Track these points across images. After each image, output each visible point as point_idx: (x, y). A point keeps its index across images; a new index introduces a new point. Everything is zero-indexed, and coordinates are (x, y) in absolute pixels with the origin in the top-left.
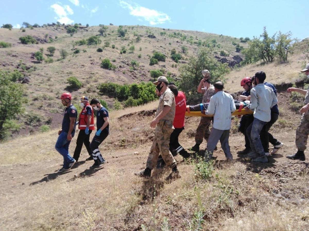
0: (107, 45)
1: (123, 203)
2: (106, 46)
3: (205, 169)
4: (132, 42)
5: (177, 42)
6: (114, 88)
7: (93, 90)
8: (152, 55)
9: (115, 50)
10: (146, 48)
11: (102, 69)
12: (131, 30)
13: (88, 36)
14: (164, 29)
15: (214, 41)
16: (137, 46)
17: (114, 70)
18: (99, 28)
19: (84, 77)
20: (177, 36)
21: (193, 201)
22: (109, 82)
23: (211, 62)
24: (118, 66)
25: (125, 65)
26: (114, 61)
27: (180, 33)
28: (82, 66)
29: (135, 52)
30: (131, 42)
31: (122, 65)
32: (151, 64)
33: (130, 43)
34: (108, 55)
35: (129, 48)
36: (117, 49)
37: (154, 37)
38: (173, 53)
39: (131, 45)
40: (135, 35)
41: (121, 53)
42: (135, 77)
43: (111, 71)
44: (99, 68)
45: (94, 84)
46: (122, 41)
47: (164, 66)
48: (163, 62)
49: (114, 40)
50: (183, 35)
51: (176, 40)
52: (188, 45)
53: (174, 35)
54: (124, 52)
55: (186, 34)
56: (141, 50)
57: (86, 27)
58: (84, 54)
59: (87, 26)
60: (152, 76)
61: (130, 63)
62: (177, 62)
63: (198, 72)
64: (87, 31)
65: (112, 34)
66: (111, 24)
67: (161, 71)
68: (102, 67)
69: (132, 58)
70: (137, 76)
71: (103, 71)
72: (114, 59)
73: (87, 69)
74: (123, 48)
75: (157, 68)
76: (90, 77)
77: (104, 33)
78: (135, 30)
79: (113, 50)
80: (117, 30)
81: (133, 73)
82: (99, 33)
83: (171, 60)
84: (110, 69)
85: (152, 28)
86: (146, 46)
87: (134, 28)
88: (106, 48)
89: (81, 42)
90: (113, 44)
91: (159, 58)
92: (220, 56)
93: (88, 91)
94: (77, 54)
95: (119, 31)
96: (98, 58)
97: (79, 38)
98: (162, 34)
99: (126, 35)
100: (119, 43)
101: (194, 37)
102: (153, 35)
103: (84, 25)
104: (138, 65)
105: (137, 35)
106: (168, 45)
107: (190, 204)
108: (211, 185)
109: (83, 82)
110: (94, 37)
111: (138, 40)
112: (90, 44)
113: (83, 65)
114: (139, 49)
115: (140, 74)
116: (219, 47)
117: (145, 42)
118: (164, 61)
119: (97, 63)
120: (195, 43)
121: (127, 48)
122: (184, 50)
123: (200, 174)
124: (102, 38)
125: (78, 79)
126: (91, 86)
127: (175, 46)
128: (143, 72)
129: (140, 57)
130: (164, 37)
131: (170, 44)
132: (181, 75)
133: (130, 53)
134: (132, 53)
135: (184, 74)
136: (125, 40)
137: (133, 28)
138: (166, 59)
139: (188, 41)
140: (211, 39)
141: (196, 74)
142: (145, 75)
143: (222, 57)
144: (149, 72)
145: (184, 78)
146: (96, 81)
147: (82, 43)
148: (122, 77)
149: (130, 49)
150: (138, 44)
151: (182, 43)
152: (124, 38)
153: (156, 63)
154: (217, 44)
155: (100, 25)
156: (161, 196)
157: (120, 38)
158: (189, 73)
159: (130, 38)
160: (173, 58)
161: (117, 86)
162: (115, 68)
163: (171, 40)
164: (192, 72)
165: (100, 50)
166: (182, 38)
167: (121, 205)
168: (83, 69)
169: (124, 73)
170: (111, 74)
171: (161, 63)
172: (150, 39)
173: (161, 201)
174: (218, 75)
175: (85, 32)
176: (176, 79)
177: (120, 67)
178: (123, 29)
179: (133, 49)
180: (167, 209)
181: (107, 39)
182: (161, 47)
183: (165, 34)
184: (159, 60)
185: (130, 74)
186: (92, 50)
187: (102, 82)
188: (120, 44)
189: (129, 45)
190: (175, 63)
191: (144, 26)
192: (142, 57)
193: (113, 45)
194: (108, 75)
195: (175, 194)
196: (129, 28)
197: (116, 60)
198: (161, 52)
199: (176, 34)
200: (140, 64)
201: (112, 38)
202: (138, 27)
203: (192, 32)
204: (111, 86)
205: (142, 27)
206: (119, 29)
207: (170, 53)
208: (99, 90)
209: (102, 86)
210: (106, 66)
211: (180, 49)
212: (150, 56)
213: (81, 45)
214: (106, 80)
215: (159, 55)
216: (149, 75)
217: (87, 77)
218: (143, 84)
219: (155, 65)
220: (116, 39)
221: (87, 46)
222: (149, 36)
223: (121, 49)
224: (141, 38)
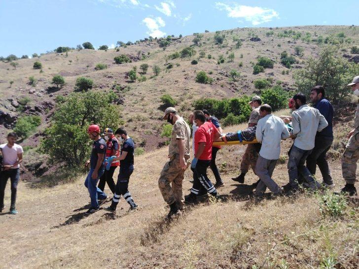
0: (202, 55)
1: (228, 238)
2: (201, 57)
4: (231, 49)
5: (289, 42)
6: (211, 104)
7: (188, 107)
8: (256, 62)
9: (212, 60)
10: (249, 54)
11: (197, 84)
12: (229, 35)
13: (181, 48)
14: (271, 29)
15: (342, 36)
16: (237, 53)
17: (211, 84)
18: (193, 38)
19: (177, 94)
20: (289, 35)
21: (318, 244)
22: (205, 98)
24: (216, 79)
25: (224, 77)
26: (211, 73)
27: (293, 30)
28: (176, 81)
29: (235, 60)
31: (220, 76)
32: (256, 73)
33: (229, 50)
34: (204, 66)
36: (214, 59)
37: (259, 40)
38: (284, 56)
39: (230, 53)
40: (235, 40)
41: (219, 63)
42: (236, 89)
43: (207, 85)
44: (194, 83)
45: (189, 101)
46: (219, 49)
47: (272, 74)
48: (271, 69)
49: (210, 48)
50: (296, 32)
51: (287, 39)
52: (304, 45)
53: (284, 34)
54: (222, 62)
55: (300, 31)
56: (242, 57)
57: (179, 39)
58: (178, 68)
59: (181, 36)
60: (256, 87)
61: (229, 73)
62: (288, 67)
63: (319, 78)
64: (180, 42)
65: (207, 42)
66: (206, 31)
67: (267, 80)
68: (197, 81)
69: (232, 67)
70: (237, 88)
71: (198, 86)
72: (211, 70)
73: (181, 85)
74: (221, 57)
75: (262, 77)
76: (185, 94)
77: (199, 43)
78: (234, 35)
79: (209, 60)
80: (213, 36)
81: (233, 85)
82: (193, 43)
83: (281, 65)
84: (206, 83)
85: (256, 29)
86: (248, 52)
87: (233, 32)
88: (201, 59)
89: (174, 55)
90: (209, 53)
91: (265, 64)
92: (350, 55)
93: (182, 110)
94: (170, 70)
95: (215, 38)
96: (193, 72)
97: (171, 51)
98: (268, 34)
99: (224, 41)
100: (215, 52)
101: (312, 33)
102: (257, 37)
103: (177, 36)
104: (238, 76)
105: (237, 40)
106: (276, 47)
107: (314, 247)
109: (177, 100)
110: (188, 48)
111: (238, 46)
112: (184, 57)
113: (176, 80)
114: (240, 56)
115: (242, 86)
116: (349, 43)
117: (247, 47)
118: (272, 67)
119: (192, 77)
120: (313, 41)
121: (226, 57)
122: (298, 52)
123: (328, 210)
124: (196, 49)
125: (172, 97)
126: (186, 103)
127: (285, 47)
128: (245, 84)
129: (241, 66)
130: (272, 38)
131: (279, 46)
132: (296, 83)
133: (229, 62)
134: (232, 61)
135: (300, 81)
136: (223, 47)
137: (232, 32)
138: (275, 65)
139: (303, 40)
140: (337, 33)
141: (317, 80)
142: (248, 87)
143: (354, 55)
144: (252, 82)
145: (300, 86)
146: (190, 98)
147: (175, 57)
148: (221, 91)
149: (229, 57)
150: (238, 50)
151: (295, 43)
152: (222, 45)
153: (262, 71)
154: (346, 39)
155: (195, 34)
156: (275, 234)
157: (217, 45)
158: (307, 80)
159: (229, 45)
160: (284, 63)
161: (215, 102)
162: (211, 81)
163: (280, 41)
164: (311, 78)
165: (194, 63)
166: (295, 36)
167: (226, 240)
168: (177, 85)
169: (222, 86)
170: (208, 88)
171: (268, 71)
172: (253, 43)
173: (275, 240)
175: (179, 44)
176: (289, 88)
177: (218, 79)
178: (221, 35)
179: (232, 56)
180: (283, 251)
181: (202, 48)
182: (267, 50)
183: (272, 34)
184: (265, 67)
185: (229, 86)
186: (186, 63)
187: (197, 98)
188: (217, 53)
189: (227, 53)
190: (286, 69)
191: (246, 28)
192: (244, 65)
193: (209, 55)
194: (204, 90)
195: (293, 233)
196: (228, 32)
197: (213, 71)
198: (267, 57)
199: (287, 33)
200: (242, 74)
201: (208, 46)
202: (238, 30)
203: (309, 27)
204: (207, 102)
205: (243, 29)
206: (216, 35)
207: (279, 57)
208: (194, 108)
209: (198, 103)
210: (201, 79)
211: (293, 51)
212: (253, 64)
213: (174, 59)
214: (201, 96)
215: (265, 61)
216: (252, 86)
217: (181, 94)
218: (246, 97)
219: (261, 74)
220: (213, 48)
221: (181, 59)
222: (252, 40)
223: (219, 58)
224: (242, 42)
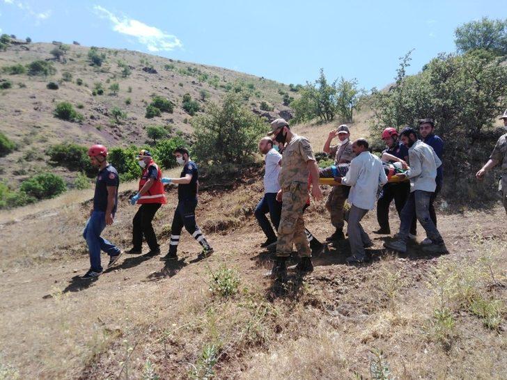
0: (67, 77)
2: (66, 80)
3: (226, 279)
4: (115, 76)
5: (193, 82)
6: (79, 154)
7: (38, 156)
8: (150, 101)
9: (82, 87)
10: (140, 88)
11: (57, 120)
12: (112, 56)
13: (29, 59)
14: (171, 60)
15: (251, 87)
16: (123, 85)
17: (80, 122)
18: (53, 48)
19: (19, 133)
20: (193, 74)
21: (204, 333)
22: (69, 143)
23: (242, 114)
24: (89, 116)
25: (101, 116)
26: (81, 107)
27: (198, 69)
28: (16, 111)
29: (120, 94)
30: (113, 76)
31: (96, 114)
32: (149, 116)
33: (112, 78)
34: (68, 95)
35: (109, 86)
36: (86, 86)
37: (154, 72)
38: (187, 100)
39: (112, 82)
40: (120, 66)
41: (94, 94)
42: (120, 136)
43: (73, 124)
44: (52, 118)
45: (41, 147)
46: (96, 73)
47: (171, 121)
48: (170, 114)
49: (81, 70)
50: (202, 72)
51: (191, 79)
52: (211, 89)
53: (187, 72)
54: (100, 93)
55: (207, 71)
56: (130, 91)
57: (26, 44)
58: (21, 90)
59: (29, 40)
60: (149, 136)
61: (110, 111)
62: (192, 114)
64: (28, 49)
65: (77, 60)
66: (75, 43)
67: (165, 128)
68: (56, 116)
69: (115, 104)
70: (122, 134)
71: (58, 124)
72: (81, 103)
73: (27, 118)
74: (98, 86)
75: (158, 123)
76: (33, 134)
77: (61, 57)
78: (119, 57)
79: (79, 87)
80: (87, 53)
81: (115, 129)
82: (52, 56)
83: (183, 111)
84: (73, 121)
85: (151, 57)
86: (139, 86)
87: (118, 54)
88: (65, 83)
89: (14, 69)
90: (80, 77)
91: (161, 106)
92: (259, 110)
93: (27, 159)
94: (5, 91)
95: (90, 55)
96: (49, 100)
97: (10, 60)
98: (167, 67)
99: (103, 64)
100: (89, 76)
101: (221, 77)
102: (152, 67)
104: (124, 117)
105: (123, 66)
106: (177, 86)
107: (199, 338)
108: (234, 305)
109: (17, 142)
110: (42, 63)
111: (125, 74)
112: (34, 75)
113: (18, 109)
114: (127, 89)
115: (129, 132)
116: (259, 96)
117: (138, 78)
118: (171, 112)
119: (47, 108)
120: (222, 86)
121: (106, 87)
122: (203, 95)
123: (219, 289)
124: (56, 65)
125: (7, 136)
126: (34, 149)
127: (189, 89)
128: (133, 129)
129: (128, 103)
130: (172, 73)
131: (181, 85)
132: (195, 132)
133: (111, 95)
134: (115, 94)
136: (102, 71)
137: (116, 53)
138: (175, 109)
139: (210, 83)
140: (246, 83)
142: (138, 134)
143: (264, 112)
144: (144, 128)
146: (44, 141)
147: (16, 71)
148: (96, 135)
149: (111, 88)
150: (124, 81)
151: (201, 85)
152: (101, 68)
153: (158, 115)
154: (256, 91)
155: (55, 43)
156: (150, 330)
157: (92, 68)
159: (112, 70)
160: (187, 109)
161: (85, 152)
162: (82, 118)
163: (183, 79)
165: (53, 86)
166: (201, 77)
168: (18, 118)
169: (98, 129)
170: (74, 129)
171: (166, 115)
172: (147, 74)
173: (150, 339)
174: (252, 135)
175: (24, 52)
176: (191, 142)
177: (92, 117)
178: (99, 54)
179: (116, 88)
180: (159, 352)
181: (68, 67)
182: (166, 88)
183: (173, 68)
184: (163, 110)
185: (109, 130)
186: (37, 85)
187: (56, 142)
188: (92, 78)
189: (108, 81)
190: (189, 117)
191: (137, 52)
192: (133, 103)
193: (78, 80)
194: (69, 131)
195: (174, 325)
196: (110, 52)
197: (84, 105)
198: (166, 97)
199: (191, 70)
200: (129, 116)
201: (77, 66)
202: (125, 52)
203: (218, 70)
204: (73, 150)
205: (133, 53)
206: (91, 52)
207: (181, 99)
208: (49, 158)
209: (56, 150)
210: (64, 114)
211: (198, 95)
212: (146, 103)
213: (14, 74)
214: (64, 139)
215: (162, 102)
216: (144, 134)
217: (25, 132)
218: (135, 148)
219: (156, 118)
220: (85, 70)
221: (28, 77)
222: (145, 70)
223: (94, 86)
224: (131, 71)
